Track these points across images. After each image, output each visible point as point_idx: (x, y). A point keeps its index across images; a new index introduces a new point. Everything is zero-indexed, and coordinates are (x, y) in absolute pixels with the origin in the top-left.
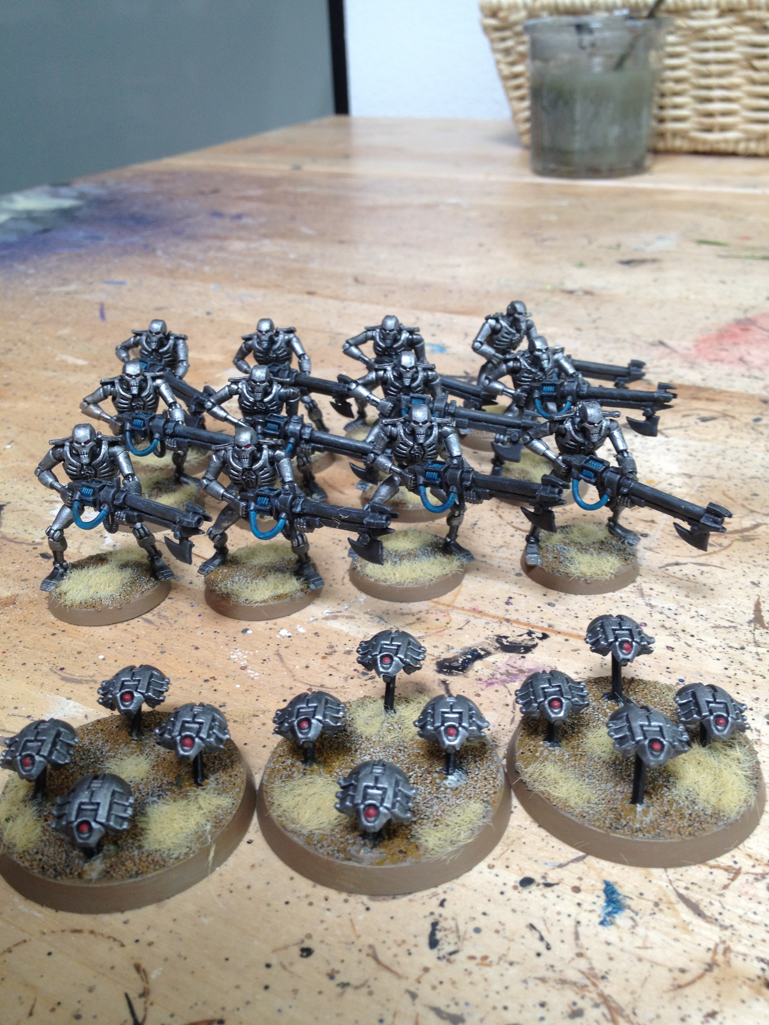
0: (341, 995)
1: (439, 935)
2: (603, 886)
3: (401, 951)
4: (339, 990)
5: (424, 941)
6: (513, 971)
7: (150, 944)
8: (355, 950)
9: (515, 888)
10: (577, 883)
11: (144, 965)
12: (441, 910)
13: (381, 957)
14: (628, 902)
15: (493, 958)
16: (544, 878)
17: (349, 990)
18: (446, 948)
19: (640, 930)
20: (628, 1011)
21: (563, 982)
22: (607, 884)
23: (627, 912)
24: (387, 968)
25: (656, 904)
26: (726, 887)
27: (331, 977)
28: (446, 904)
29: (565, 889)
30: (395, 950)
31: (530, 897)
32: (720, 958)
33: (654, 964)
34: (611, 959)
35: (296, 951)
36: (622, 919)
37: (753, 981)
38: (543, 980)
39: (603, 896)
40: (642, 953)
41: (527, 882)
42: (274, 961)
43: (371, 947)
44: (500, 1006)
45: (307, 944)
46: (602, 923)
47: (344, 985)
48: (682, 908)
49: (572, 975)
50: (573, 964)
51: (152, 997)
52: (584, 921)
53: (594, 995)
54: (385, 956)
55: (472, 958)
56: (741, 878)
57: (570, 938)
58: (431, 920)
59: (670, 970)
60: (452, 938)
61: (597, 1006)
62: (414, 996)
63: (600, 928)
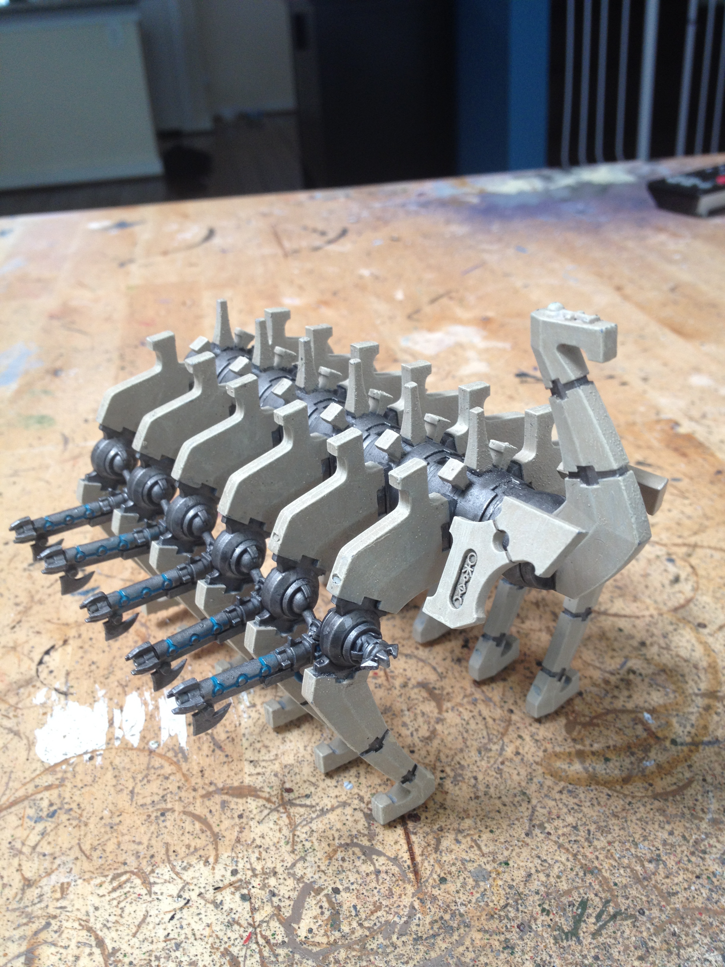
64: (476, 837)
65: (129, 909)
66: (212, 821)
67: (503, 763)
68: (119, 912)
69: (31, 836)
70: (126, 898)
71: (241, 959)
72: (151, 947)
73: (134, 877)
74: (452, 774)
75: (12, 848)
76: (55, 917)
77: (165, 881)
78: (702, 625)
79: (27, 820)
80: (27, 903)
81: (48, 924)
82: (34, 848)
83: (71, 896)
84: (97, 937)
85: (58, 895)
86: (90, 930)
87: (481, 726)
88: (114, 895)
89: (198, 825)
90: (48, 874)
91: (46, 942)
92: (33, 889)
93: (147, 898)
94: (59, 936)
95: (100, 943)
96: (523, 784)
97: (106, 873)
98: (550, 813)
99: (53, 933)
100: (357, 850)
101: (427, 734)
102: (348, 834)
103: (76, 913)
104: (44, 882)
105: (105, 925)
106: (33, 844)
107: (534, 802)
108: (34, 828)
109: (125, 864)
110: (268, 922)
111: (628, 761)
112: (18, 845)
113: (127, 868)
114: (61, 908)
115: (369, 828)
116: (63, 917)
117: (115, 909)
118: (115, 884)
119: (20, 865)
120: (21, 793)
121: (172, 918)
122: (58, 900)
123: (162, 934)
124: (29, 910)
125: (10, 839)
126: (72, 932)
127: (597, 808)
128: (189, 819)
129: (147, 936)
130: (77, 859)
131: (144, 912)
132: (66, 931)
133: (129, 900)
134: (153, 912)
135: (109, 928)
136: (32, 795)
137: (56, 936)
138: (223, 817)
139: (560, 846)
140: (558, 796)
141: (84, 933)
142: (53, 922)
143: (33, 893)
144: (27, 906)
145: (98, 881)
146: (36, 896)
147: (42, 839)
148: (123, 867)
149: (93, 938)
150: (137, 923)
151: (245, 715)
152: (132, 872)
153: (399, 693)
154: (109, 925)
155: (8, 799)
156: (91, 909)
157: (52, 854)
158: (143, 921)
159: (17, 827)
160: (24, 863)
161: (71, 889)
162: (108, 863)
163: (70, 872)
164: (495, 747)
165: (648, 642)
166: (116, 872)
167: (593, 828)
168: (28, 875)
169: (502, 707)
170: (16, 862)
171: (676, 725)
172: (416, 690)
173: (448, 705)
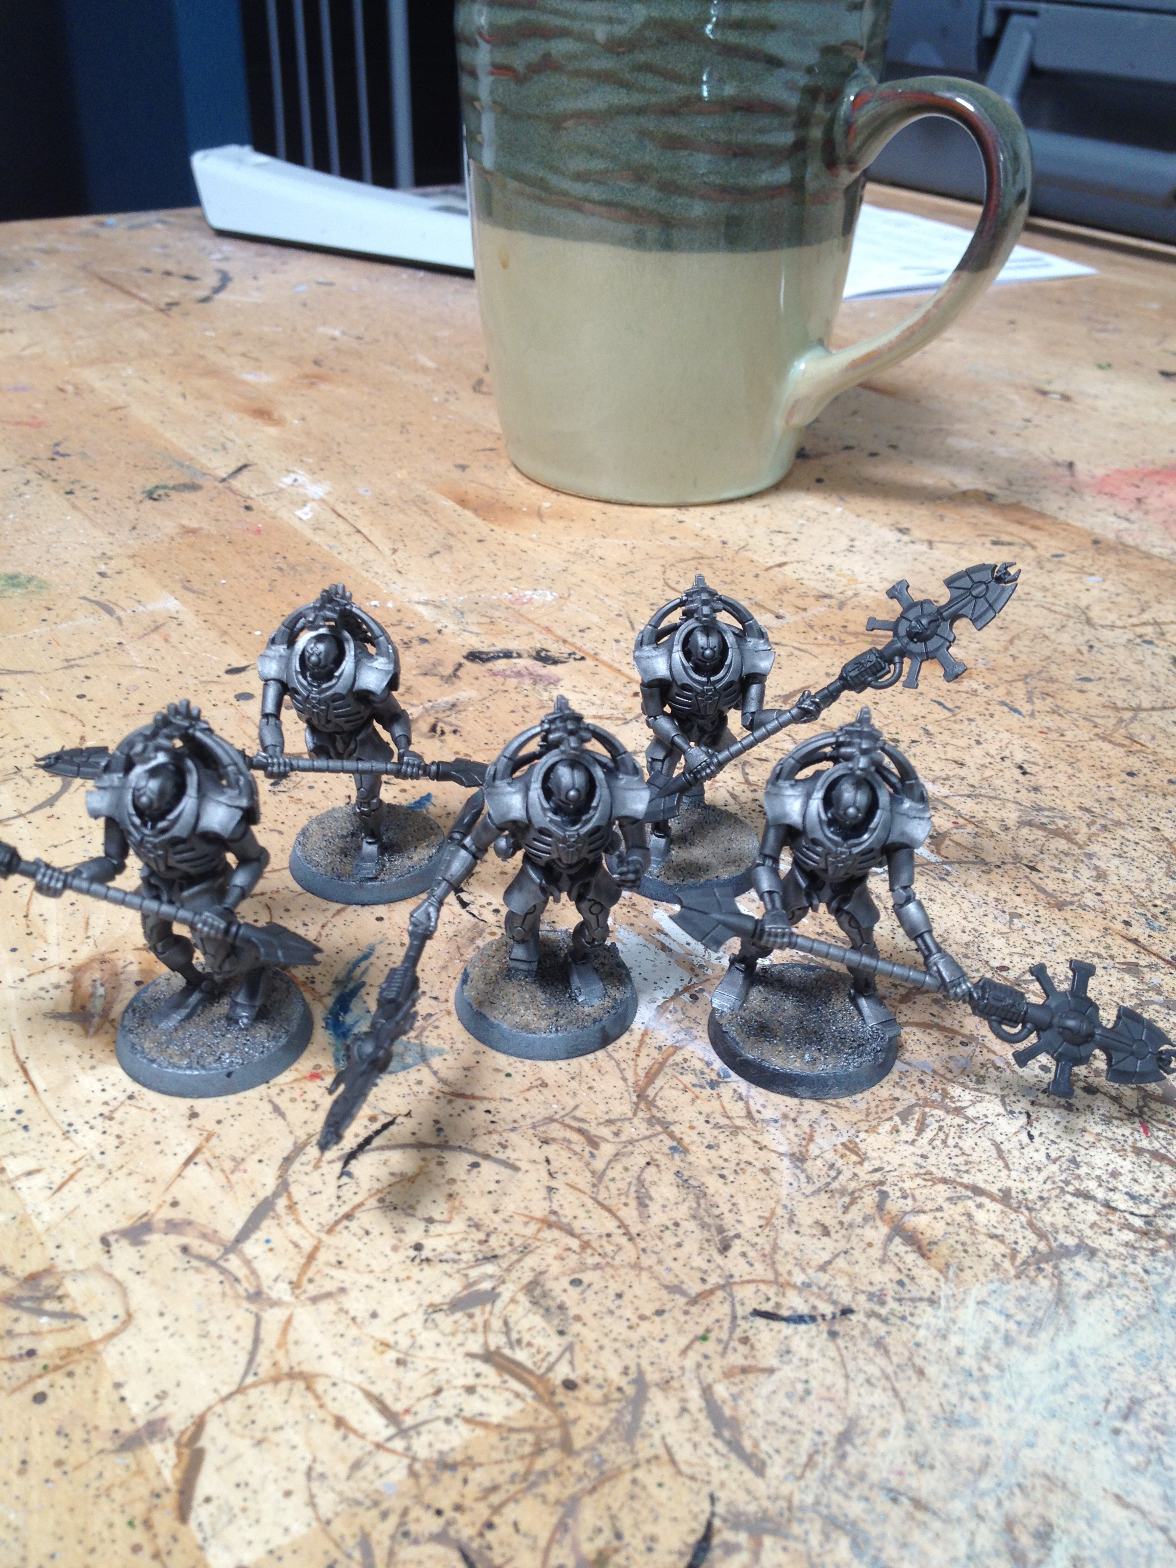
2: (424, 794)
14: (431, 807)
22: (429, 795)
55: (291, 797)
60: (291, 785)
65: (967, 1143)
66: (948, 1023)
68: (957, 1151)
69: (728, 1107)
70: (947, 1135)
71: (1163, 1151)
72: (1044, 1174)
73: (927, 1110)
74: (1166, 906)
75: (717, 1126)
76: (882, 1183)
77: (973, 1103)
79: (697, 1090)
80: (824, 1180)
81: (884, 1195)
82: (749, 1115)
83: (871, 1154)
84: (966, 1187)
85: (854, 1158)
86: (944, 1181)
87: (1141, 851)
88: (928, 1134)
89: (936, 1033)
90: (811, 1139)
91: (905, 1213)
92: (809, 1163)
93: (971, 1125)
94: (914, 1199)
95: (977, 1191)
97: (885, 1116)
99: (901, 1201)
100: (1157, 1007)
101: (1094, 874)
102: (1126, 994)
103: (901, 1169)
104: (813, 1150)
105: (958, 1171)
106: (743, 1113)
108: (719, 1096)
109: (898, 1099)
110: (1145, 1106)
112: (723, 1121)
113: (907, 1104)
114: (876, 1170)
115: (1142, 981)
116: (891, 1179)
117: (948, 1150)
118: (914, 1124)
119: (755, 1142)
120: (644, 1062)
121: (1031, 1137)
122: (861, 1163)
123: (1040, 1157)
124: (835, 1185)
125: (702, 1118)
126: (925, 1191)
128: (915, 1029)
129: (1024, 1164)
130: (824, 1112)
131: (989, 1143)
132: (917, 1193)
133: (952, 1135)
134: (999, 1139)
135: (967, 1172)
136: (666, 1060)
137: (909, 1201)
138: (957, 1017)
141: (941, 1187)
142: (884, 1188)
143: (815, 1167)
144: (828, 1184)
145: (887, 1126)
146: (825, 1169)
147: (747, 1103)
148: (897, 1103)
149: (959, 1188)
150: (995, 1155)
152: (916, 1105)
153: (1009, 838)
154: (963, 1168)
155: (636, 1074)
156: (920, 1160)
157: (785, 1116)
158: (1000, 1151)
159: (693, 1101)
160: (759, 1138)
161: (862, 1146)
162: (873, 1104)
163: (834, 1129)
166: (896, 1111)
168: (783, 1149)
169: (1142, 827)
170: (741, 1139)
172: (1025, 831)
173: (1081, 838)
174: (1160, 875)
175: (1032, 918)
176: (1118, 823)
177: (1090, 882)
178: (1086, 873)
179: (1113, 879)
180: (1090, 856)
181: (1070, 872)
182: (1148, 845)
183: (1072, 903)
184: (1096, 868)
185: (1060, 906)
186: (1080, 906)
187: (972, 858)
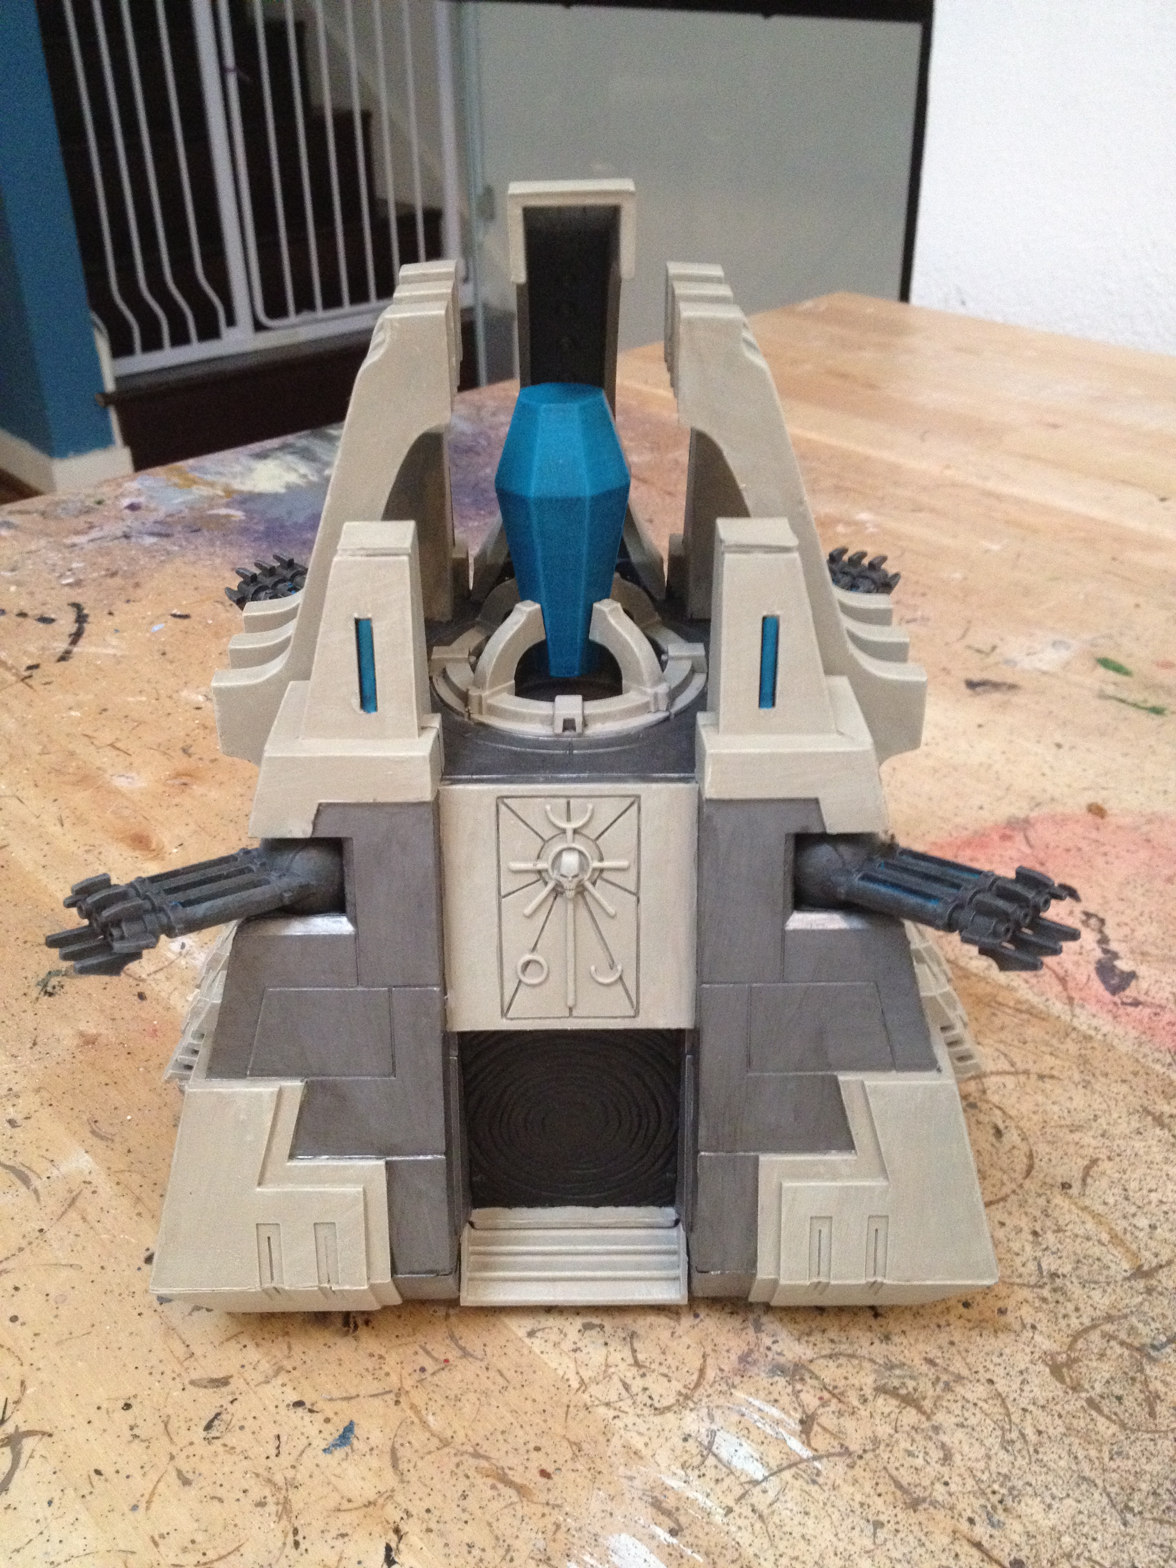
0: (130, 1442)
1: (216, 1422)
2: (347, 1424)
3: (184, 1427)
4: (131, 1438)
5: (204, 1423)
6: (245, 1463)
7: (39, 1369)
8: (157, 1416)
9: (288, 1406)
10: (331, 1415)
11: (27, 1383)
12: (229, 1406)
13: (169, 1426)
14: (355, 1441)
15: (238, 1450)
16: (313, 1405)
17: (137, 1441)
18: (214, 1433)
19: (344, 1464)
20: (295, 1513)
21: (269, 1481)
22: (351, 1423)
23: (347, 1449)
24: (169, 1434)
25: (372, 1449)
26: (430, 1453)
27: (132, 1428)
28: (235, 1403)
29: (320, 1417)
30: (182, 1424)
31: (293, 1416)
32: (381, 1501)
33: (335, 1489)
34: (311, 1476)
35: (121, 1403)
36: (340, 1453)
37: (388, 1522)
38: (257, 1475)
39: (341, 1430)
40: (333, 1479)
41: (299, 1404)
42: (104, 1406)
43: (169, 1416)
44: (219, 1483)
45: (131, 1401)
46: (324, 1450)
47: (136, 1436)
48: (387, 1458)
49: (279, 1478)
50: (286, 1472)
51: (20, 1406)
52: (314, 1445)
53: (281, 1497)
54: (172, 1427)
55: (225, 1445)
56: (446, 1450)
57: (296, 1453)
58: (218, 1410)
59: (342, 1498)
60: (223, 1428)
61: (278, 1504)
62: (172, 1458)
63: (321, 1453)
64: (1087, 1554)
67: (1036, 1452)
74: (1004, 1491)
78: (1066, 1186)
87: (979, 1415)
96: (1074, 1467)
98: (1122, 1488)
101: (941, 1455)
107: (1099, 1482)
111: (1137, 1391)
127: (1154, 1460)
139: (1161, 1522)
140: (1112, 1464)
151: (733, 1529)
153: (868, 1414)
164: (1014, 1435)
165: (1038, 1229)
167: (1168, 1484)
169: (978, 1381)
171: (1140, 1326)
172: (880, 1401)
173: (927, 1404)
174: (997, 1447)
175: (891, 1527)
176: (959, 1378)
177: (938, 1467)
178: (936, 1454)
179: (957, 1458)
180: (936, 1429)
181: (921, 1455)
182: (985, 1406)
183: (924, 1500)
184: (943, 1446)
185: (914, 1505)
186: (931, 1503)
187: (838, 1449)
